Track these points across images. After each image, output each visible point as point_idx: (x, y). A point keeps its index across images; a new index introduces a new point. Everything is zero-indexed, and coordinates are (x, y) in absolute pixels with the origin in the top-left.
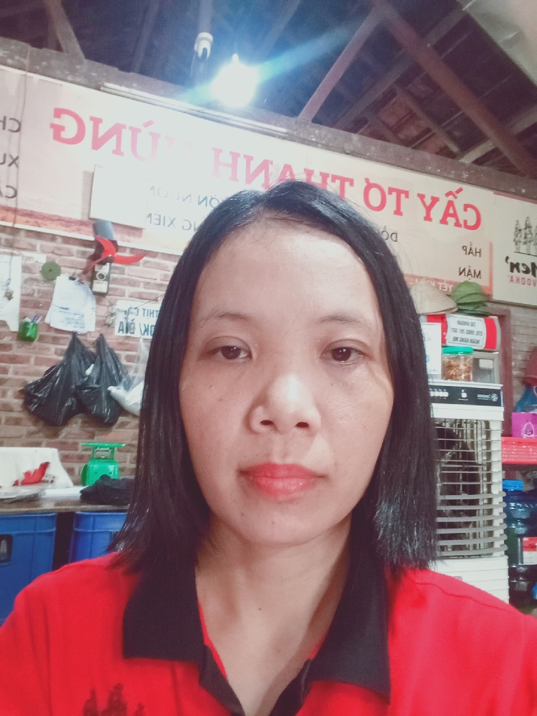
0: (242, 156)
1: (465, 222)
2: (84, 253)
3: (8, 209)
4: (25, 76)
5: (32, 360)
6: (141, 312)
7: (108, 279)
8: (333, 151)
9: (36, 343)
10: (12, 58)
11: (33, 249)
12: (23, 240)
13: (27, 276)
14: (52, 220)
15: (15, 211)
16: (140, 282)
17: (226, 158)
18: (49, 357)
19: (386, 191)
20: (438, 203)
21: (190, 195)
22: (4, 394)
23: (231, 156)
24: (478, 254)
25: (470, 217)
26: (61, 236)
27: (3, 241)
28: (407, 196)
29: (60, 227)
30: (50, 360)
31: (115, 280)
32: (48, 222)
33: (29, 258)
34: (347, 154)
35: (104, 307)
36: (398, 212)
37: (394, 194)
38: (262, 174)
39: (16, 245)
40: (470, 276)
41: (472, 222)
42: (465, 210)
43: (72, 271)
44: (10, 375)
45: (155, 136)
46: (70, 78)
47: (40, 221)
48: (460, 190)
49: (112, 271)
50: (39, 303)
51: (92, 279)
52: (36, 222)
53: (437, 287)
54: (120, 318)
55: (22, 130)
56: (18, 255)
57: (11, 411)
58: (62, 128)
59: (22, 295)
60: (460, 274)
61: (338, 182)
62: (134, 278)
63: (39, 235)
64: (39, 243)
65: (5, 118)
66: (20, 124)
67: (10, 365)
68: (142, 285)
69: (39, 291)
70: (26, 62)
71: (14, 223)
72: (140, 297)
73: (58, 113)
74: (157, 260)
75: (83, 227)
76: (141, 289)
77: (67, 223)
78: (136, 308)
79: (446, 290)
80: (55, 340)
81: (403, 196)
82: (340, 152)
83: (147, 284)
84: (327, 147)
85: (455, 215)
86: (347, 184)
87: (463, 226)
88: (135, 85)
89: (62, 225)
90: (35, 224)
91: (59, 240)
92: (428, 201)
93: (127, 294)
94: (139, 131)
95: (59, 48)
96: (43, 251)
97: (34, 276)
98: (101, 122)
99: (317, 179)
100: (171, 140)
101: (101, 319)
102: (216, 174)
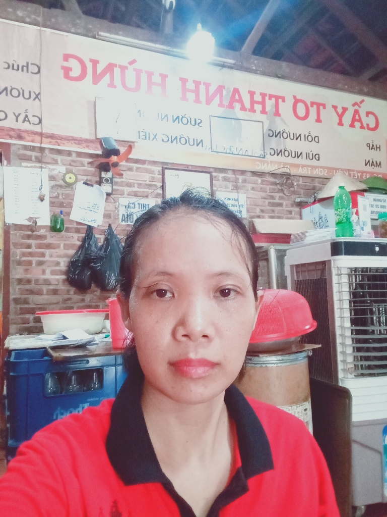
0: (202, 83)
1: (368, 125)
3: (35, 133)
4: (40, 30)
5: (62, 246)
6: (137, 206)
7: (112, 183)
8: (269, 76)
9: (63, 233)
10: (29, 17)
11: (55, 162)
12: (48, 156)
13: (53, 183)
14: (68, 140)
15: (41, 134)
16: (134, 183)
17: (190, 85)
18: (74, 243)
19: (309, 105)
20: (347, 114)
21: (166, 116)
22: (44, 272)
23: (194, 85)
24: (378, 149)
25: (371, 121)
26: (75, 152)
27: (33, 158)
28: (324, 108)
29: (74, 145)
30: (74, 245)
31: (116, 183)
32: (65, 142)
33: (55, 169)
34: (279, 77)
35: (110, 204)
36: (318, 120)
37: (315, 106)
38: (218, 97)
39: (44, 160)
40: (373, 166)
41: (372, 125)
42: (367, 116)
43: (85, 178)
44: (47, 258)
45: (138, 72)
46: (73, 30)
47: (59, 141)
48: (362, 102)
49: (114, 176)
50: (63, 203)
51: (100, 183)
52: (57, 142)
53: (350, 175)
54: (122, 211)
55: (41, 71)
56: (45, 168)
57: (50, 284)
58: (71, 69)
59: (50, 197)
60: (366, 165)
61: (273, 99)
62: (130, 181)
63: (59, 152)
64: (59, 158)
65: (28, 63)
66: (39, 68)
67: (46, 250)
68: (136, 185)
69: (63, 194)
70: (40, 19)
71: (41, 143)
72: (136, 195)
73: (66, 57)
74: (145, 166)
75: (91, 144)
76: (136, 189)
77: (79, 141)
78: (133, 203)
79: (356, 177)
80: (77, 231)
81: (321, 107)
82: (274, 77)
83: (140, 185)
84: (264, 74)
85: (360, 120)
86: (280, 101)
87: (366, 128)
88: (121, 33)
89: (76, 144)
90: (57, 144)
91: (74, 155)
92: (340, 111)
93: (125, 193)
94: (126, 68)
95: (62, 7)
96: (65, 165)
97: (58, 183)
98: (98, 63)
99: (258, 98)
100: (150, 75)
101: (109, 212)
102: (184, 98)
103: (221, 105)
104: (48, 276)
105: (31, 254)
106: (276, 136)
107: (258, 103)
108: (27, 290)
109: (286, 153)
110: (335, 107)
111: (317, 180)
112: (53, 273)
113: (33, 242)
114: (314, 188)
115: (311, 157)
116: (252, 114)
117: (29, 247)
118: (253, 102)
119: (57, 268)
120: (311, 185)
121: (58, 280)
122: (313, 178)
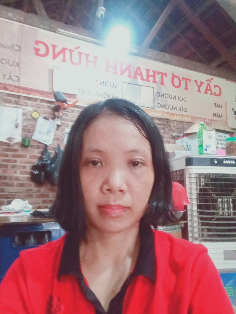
0: (118, 63)
1: (215, 93)
2: (49, 107)
3: (15, 86)
4: (21, 25)
5: (28, 156)
7: (61, 119)
8: (158, 61)
9: (29, 148)
10: (16, 17)
11: (27, 105)
12: (22, 101)
13: (25, 117)
14: (35, 92)
15: (19, 87)
17: (112, 64)
18: (36, 155)
19: (181, 79)
20: (203, 85)
21: (96, 81)
22: (15, 172)
23: (114, 63)
24: (221, 107)
25: (217, 91)
26: (39, 99)
27: (13, 102)
28: (190, 81)
29: (38, 95)
31: (64, 119)
32: (33, 93)
33: (25, 109)
34: (164, 62)
35: (59, 132)
36: (186, 88)
37: (185, 80)
38: (127, 71)
39: (19, 103)
40: (218, 117)
41: (218, 93)
42: (215, 88)
44: (18, 164)
45: (80, 54)
46: (42, 27)
47: (30, 92)
48: (212, 79)
49: (63, 115)
50: (30, 130)
51: (54, 119)
52: (28, 93)
55: (21, 50)
56: (20, 108)
57: (19, 180)
58: (39, 50)
59: (23, 126)
60: (214, 116)
61: (160, 75)
62: (72, 118)
63: (29, 99)
64: (29, 102)
65: (13, 45)
66: (20, 48)
67: (17, 158)
69: (30, 124)
70: (22, 19)
71: (18, 92)
73: (37, 42)
75: (50, 95)
77: (42, 93)
79: (208, 123)
80: (38, 147)
81: (188, 81)
82: (161, 62)
84: (156, 60)
85: (210, 90)
86: (164, 76)
88: (71, 30)
89: (40, 94)
91: (38, 101)
92: (199, 84)
94: (73, 51)
95: (36, 13)
96: (32, 106)
97: (27, 117)
98: (56, 47)
99: (151, 73)
100: (87, 55)
101: (58, 137)
102: (108, 71)
103: (129, 76)
104: (18, 175)
105: (8, 161)
106: (161, 96)
107: (151, 76)
108: (4, 183)
109: (167, 107)
110: (196, 82)
111: (185, 123)
112: (22, 173)
113: (10, 153)
114: (183, 128)
115: (182, 110)
116: (147, 82)
117: (7, 156)
118: (148, 76)
119: (24, 170)
120: (181, 126)
121: (24, 177)
122: (182, 122)
